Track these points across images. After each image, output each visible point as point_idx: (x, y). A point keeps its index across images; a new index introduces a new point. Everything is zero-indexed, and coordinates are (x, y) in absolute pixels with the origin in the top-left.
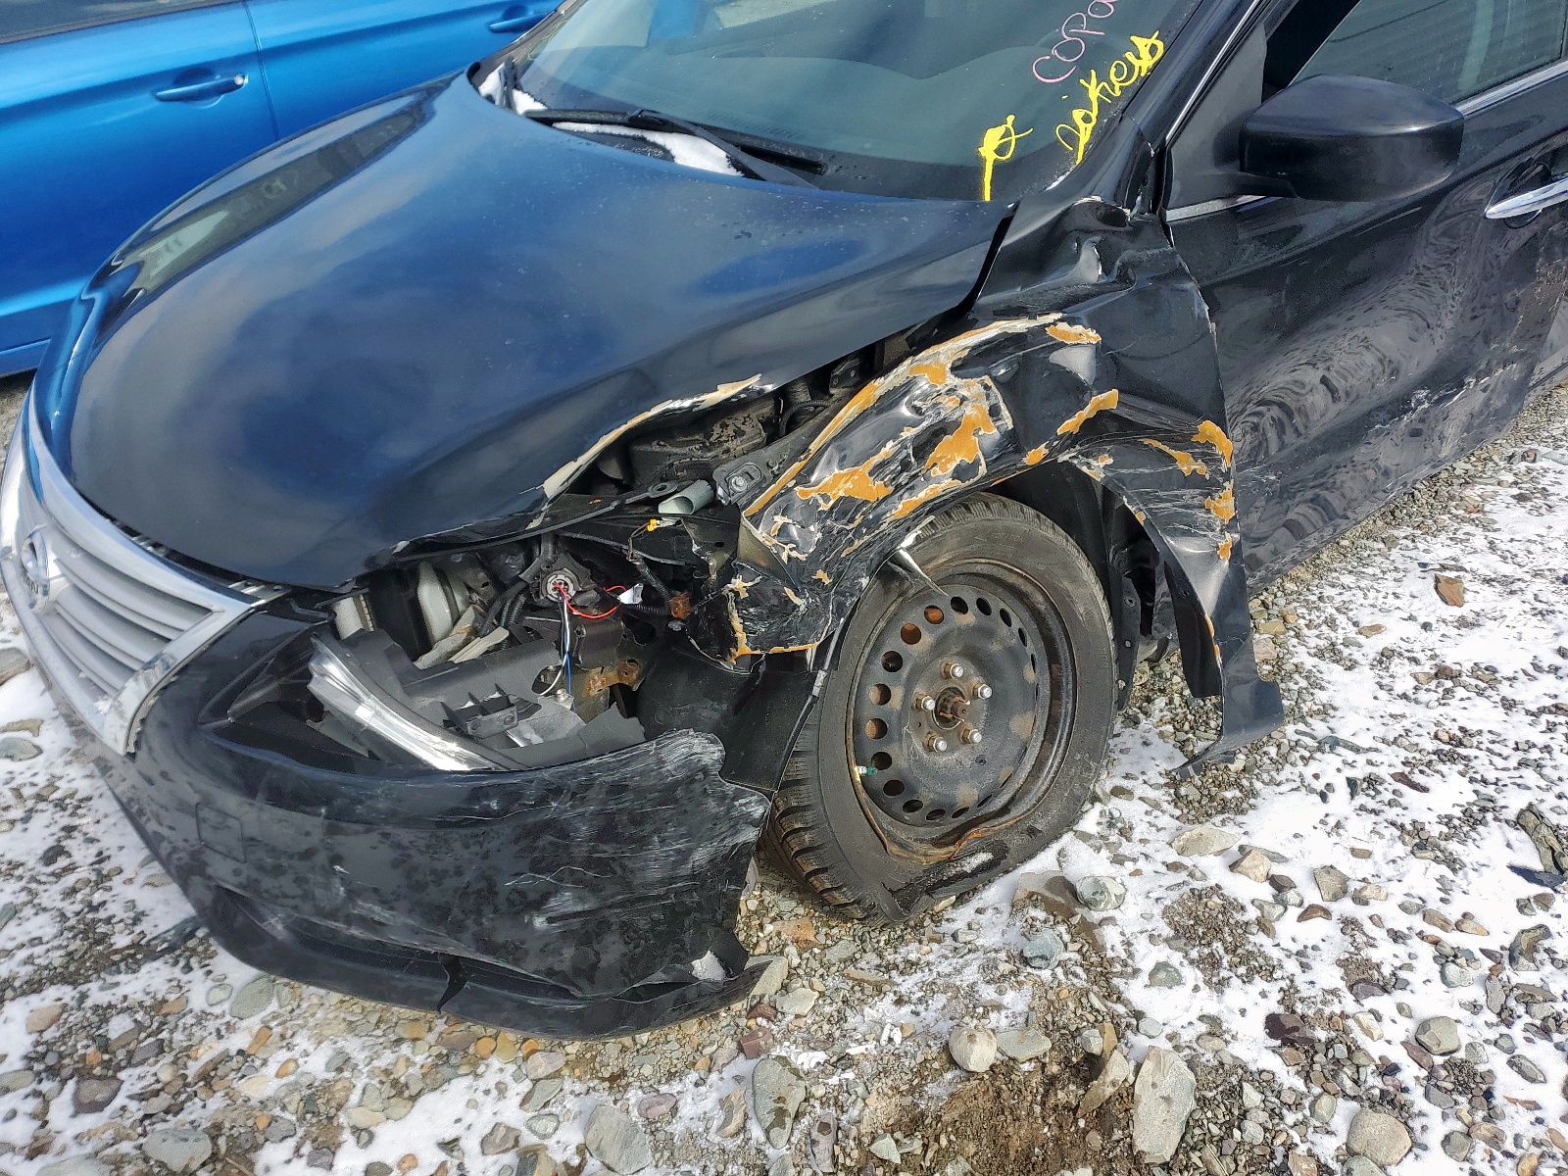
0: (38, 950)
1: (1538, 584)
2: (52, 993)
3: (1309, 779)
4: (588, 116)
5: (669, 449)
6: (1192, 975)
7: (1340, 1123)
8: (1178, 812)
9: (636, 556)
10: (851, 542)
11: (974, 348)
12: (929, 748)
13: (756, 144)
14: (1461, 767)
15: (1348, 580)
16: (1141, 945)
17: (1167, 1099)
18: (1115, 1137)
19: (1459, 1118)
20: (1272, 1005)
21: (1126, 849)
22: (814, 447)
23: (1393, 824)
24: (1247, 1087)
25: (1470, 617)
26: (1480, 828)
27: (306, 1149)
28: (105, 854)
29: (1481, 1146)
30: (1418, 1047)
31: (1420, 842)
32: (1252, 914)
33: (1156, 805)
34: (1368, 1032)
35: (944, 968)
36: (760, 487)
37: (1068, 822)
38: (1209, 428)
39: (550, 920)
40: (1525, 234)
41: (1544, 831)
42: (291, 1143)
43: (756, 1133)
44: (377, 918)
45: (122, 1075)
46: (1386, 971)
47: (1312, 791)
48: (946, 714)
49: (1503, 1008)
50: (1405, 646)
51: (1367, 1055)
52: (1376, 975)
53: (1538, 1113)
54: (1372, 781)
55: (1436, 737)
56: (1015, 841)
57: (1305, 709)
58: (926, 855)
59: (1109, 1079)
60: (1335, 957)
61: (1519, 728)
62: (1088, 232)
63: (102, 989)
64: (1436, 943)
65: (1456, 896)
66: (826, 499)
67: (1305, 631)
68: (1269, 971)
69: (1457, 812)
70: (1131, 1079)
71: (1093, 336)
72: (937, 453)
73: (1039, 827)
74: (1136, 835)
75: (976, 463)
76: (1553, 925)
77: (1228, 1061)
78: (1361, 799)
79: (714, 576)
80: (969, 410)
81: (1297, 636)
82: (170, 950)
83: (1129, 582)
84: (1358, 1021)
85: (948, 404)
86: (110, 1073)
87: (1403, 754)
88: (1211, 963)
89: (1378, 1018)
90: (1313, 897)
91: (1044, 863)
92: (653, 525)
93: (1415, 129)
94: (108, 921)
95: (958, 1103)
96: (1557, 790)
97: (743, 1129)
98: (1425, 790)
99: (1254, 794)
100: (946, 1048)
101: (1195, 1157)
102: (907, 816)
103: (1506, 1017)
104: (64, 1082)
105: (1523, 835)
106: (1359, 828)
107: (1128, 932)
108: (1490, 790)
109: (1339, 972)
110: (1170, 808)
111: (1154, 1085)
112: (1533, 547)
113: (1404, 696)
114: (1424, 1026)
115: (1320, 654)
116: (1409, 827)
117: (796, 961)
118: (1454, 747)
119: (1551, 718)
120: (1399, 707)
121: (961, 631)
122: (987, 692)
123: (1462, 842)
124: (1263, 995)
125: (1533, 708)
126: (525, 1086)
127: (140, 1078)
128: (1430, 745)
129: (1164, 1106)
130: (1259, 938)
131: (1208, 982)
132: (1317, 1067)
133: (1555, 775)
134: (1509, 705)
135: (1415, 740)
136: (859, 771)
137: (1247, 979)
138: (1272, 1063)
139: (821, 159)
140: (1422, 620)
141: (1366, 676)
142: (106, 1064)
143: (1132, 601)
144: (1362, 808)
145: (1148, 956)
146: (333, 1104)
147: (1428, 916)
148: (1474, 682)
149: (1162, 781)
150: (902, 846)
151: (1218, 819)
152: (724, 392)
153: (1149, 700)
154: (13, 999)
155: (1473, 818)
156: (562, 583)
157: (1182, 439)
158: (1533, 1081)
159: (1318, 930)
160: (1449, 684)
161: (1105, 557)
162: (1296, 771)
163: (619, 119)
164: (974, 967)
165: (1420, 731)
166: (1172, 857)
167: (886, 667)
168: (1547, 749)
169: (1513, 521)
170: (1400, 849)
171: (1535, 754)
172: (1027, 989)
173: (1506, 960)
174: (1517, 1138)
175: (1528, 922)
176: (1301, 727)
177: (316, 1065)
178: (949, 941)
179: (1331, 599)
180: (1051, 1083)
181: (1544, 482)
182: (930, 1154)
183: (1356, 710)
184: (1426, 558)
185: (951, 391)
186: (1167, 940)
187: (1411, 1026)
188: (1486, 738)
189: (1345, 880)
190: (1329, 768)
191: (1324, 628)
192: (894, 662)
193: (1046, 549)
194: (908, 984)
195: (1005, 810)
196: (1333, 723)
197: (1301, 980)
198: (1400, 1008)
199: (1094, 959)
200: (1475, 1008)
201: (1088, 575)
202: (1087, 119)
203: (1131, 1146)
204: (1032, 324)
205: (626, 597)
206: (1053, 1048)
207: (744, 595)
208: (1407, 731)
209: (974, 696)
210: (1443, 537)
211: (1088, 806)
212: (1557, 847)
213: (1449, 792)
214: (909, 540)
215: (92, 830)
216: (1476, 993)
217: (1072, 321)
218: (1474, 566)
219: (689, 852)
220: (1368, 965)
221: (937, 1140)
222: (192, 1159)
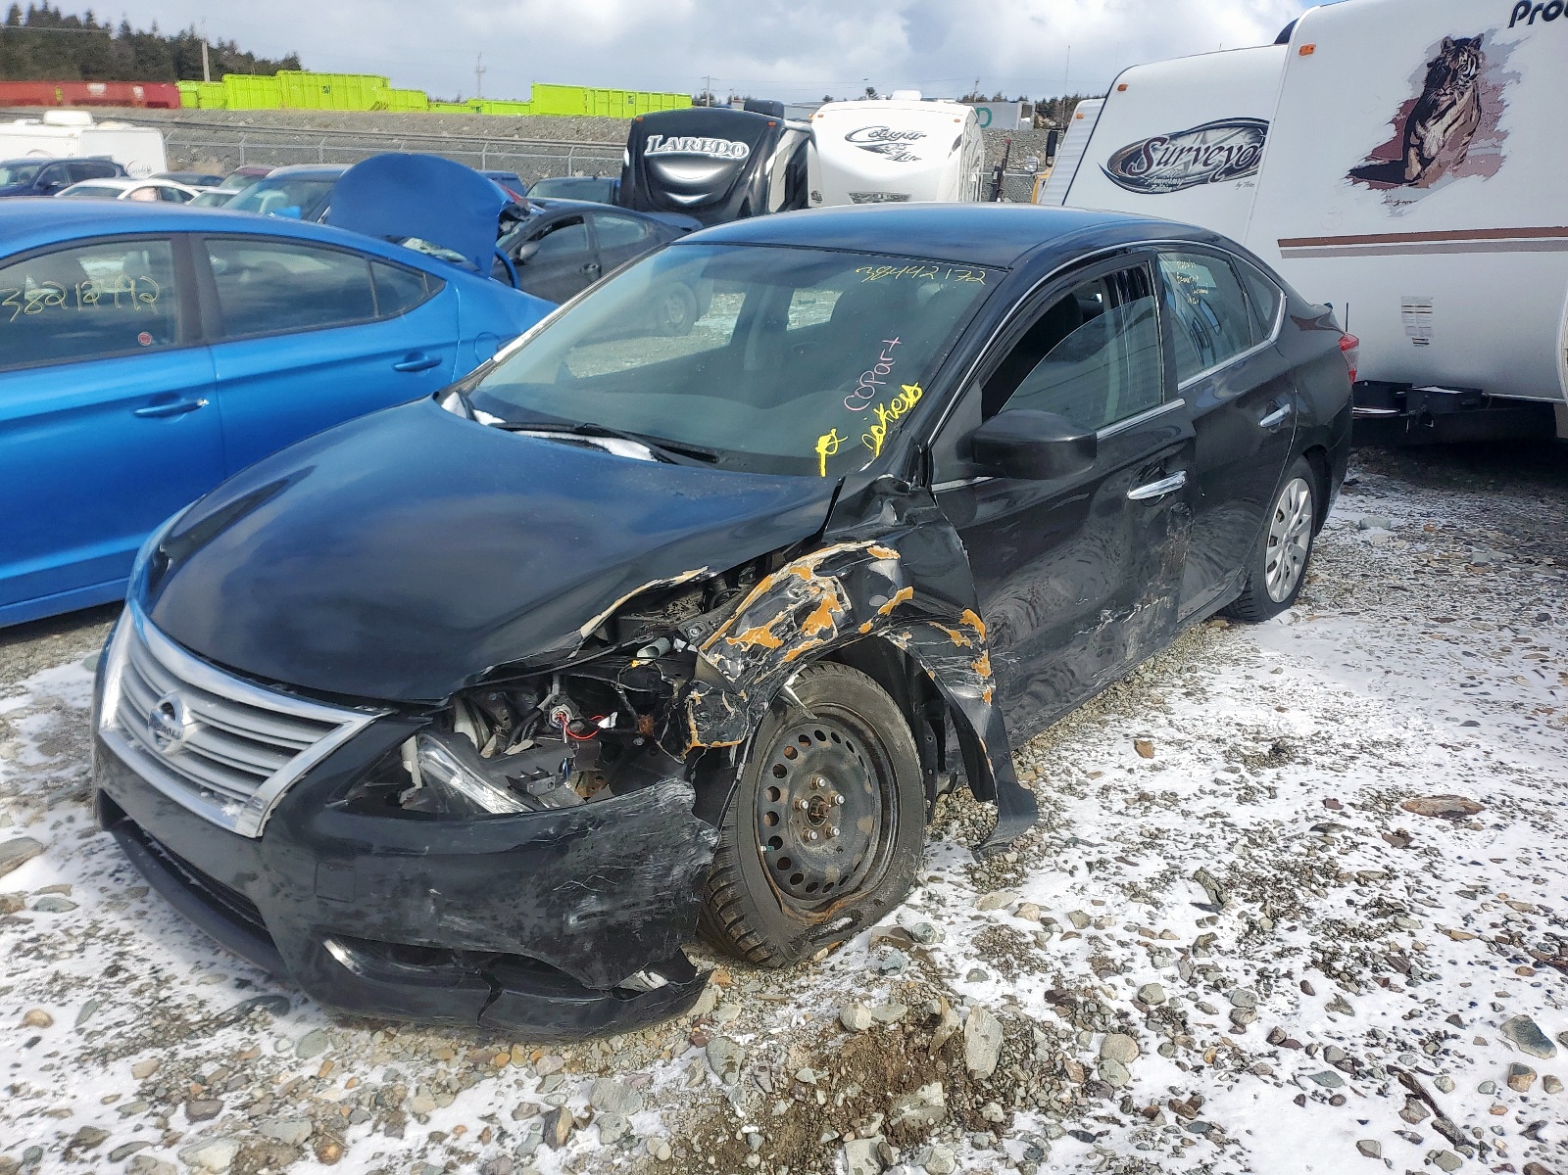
0: (124, 1029)
1: (1200, 744)
2: (147, 1054)
3: (1061, 864)
4: (543, 427)
5: (642, 618)
6: (994, 974)
7: (1095, 1045)
8: (975, 889)
9: (621, 688)
10: (759, 674)
11: (826, 559)
12: (806, 840)
13: (670, 444)
14: (1158, 851)
15: (1078, 746)
16: (959, 961)
17: (986, 1037)
18: (955, 1064)
19: (1167, 1035)
20: (1048, 986)
21: (942, 911)
22: (739, 611)
23: (1117, 885)
24: (1036, 1030)
25: (1159, 765)
26: (1172, 884)
27: (382, 1126)
28: (158, 968)
29: (1181, 1049)
30: (1140, 1002)
31: (1134, 892)
32: (1031, 938)
33: (960, 885)
34: (1108, 995)
35: (828, 986)
36: (707, 635)
37: (900, 899)
38: (969, 614)
39: (580, 918)
40: (1156, 510)
41: (1210, 880)
42: (369, 1124)
43: (715, 1080)
44: (456, 928)
45: (223, 1097)
46: (1118, 963)
47: (1064, 870)
48: (815, 816)
49: (1191, 978)
50: (1117, 783)
51: (1108, 1007)
52: (1112, 966)
53: (1215, 1030)
54: (1102, 863)
55: (1141, 834)
56: (867, 909)
57: (1055, 824)
58: (807, 917)
59: (947, 1025)
60: (1085, 957)
61: (1193, 826)
62: (887, 494)
63: (186, 1048)
64: (1147, 945)
65: (1158, 921)
66: (746, 645)
67: (1050, 777)
68: (1043, 967)
69: (1157, 876)
70: (961, 1027)
71: (895, 554)
72: (808, 621)
73: (882, 899)
74: (948, 903)
75: (832, 629)
76: (1218, 932)
77: (1022, 1017)
78: (1096, 873)
79: (676, 694)
80: (825, 596)
81: (1045, 780)
82: (237, 1020)
83: (927, 724)
84: (1102, 989)
85: (814, 591)
86: (212, 1097)
87: (1121, 846)
88: (1008, 966)
89: (1115, 988)
90: (1069, 927)
91: (889, 921)
92: (635, 664)
93: (1070, 439)
94: (178, 1006)
95: (851, 1046)
96: (1217, 858)
97: (705, 1079)
98: (1137, 865)
99: (1024, 874)
100: (839, 1021)
101: (1007, 1072)
102: (793, 888)
103: (1192, 982)
104: (175, 1105)
105: (1198, 885)
106: (1095, 889)
107: (950, 954)
108: (1176, 862)
109: (1088, 965)
110: (970, 886)
111: (976, 1030)
112: (1196, 723)
113: (1120, 813)
114: (1142, 989)
115: (1062, 791)
116: (1127, 886)
117: (721, 993)
118: (1153, 840)
119: (1212, 820)
120: (1116, 819)
121: (823, 752)
122: (841, 799)
123: (1162, 892)
124: (1041, 980)
125: (1201, 815)
126: (537, 1080)
127: (237, 1098)
128: (1139, 840)
129: (984, 1041)
130: (1035, 951)
131: (1006, 978)
132: (1078, 1017)
133: (1216, 851)
134: (1186, 814)
135: (1128, 837)
136: (763, 849)
137: (1031, 973)
138: (1051, 1016)
139: (715, 453)
140: (1128, 768)
141: (1093, 802)
142: (208, 1092)
143: (931, 739)
144: (1097, 878)
145: (964, 967)
146: (396, 1098)
147: (1142, 931)
148: (1163, 802)
149: (963, 870)
150: (791, 907)
151: (1003, 890)
152: (687, 576)
153: (947, 824)
154: (115, 1060)
155: (1166, 879)
156: (562, 713)
157: (952, 621)
158: (1211, 1014)
159: (1072, 944)
160: (1147, 804)
161: (911, 709)
162: (1052, 860)
163: (568, 429)
164: (849, 981)
165: (1131, 832)
166: (975, 912)
167: (775, 774)
168: (1210, 837)
169: (1183, 709)
170: (1122, 898)
171: (1203, 840)
172: (887, 986)
173: (1191, 953)
174: (1203, 1043)
175: (1204, 932)
176: (1053, 834)
177: (376, 1078)
178: (828, 972)
179: (1066, 758)
180: (909, 1036)
181: (1203, 684)
182: (835, 1081)
183: (1088, 822)
184: (1128, 731)
185: (815, 584)
186: (976, 956)
187: (1135, 990)
188: (1172, 833)
189: (1089, 917)
190: (1073, 855)
191: (1063, 776)
192: (781, 772)
193: (875, 698)
194: (802, 998)
195: (858, 889)
196: (1074, 831)
197: (1065, 971)
198: (1128, 981)
199: (928, 969)
200: (1173, 979)
201: (901, 719)
202: (880, 432)
203: (965, 1068)
204: (859, 546)
205: (604, 724)
206: (908, 1014)
207: (698, 702)
208: (1123, 833)
209: (833, 804)
210: (1138, 719)
211: (912, 889)
212: (1218, 889)
213: (1151, 865)
214: (791, 680)
215: (141, 954)
216: (1172, 971)
217: (882, 546)
218: (1160, 735)
219: (670, 868)
220: (1106, 959)
221: (839, 1071)
222: (299, 1135)
